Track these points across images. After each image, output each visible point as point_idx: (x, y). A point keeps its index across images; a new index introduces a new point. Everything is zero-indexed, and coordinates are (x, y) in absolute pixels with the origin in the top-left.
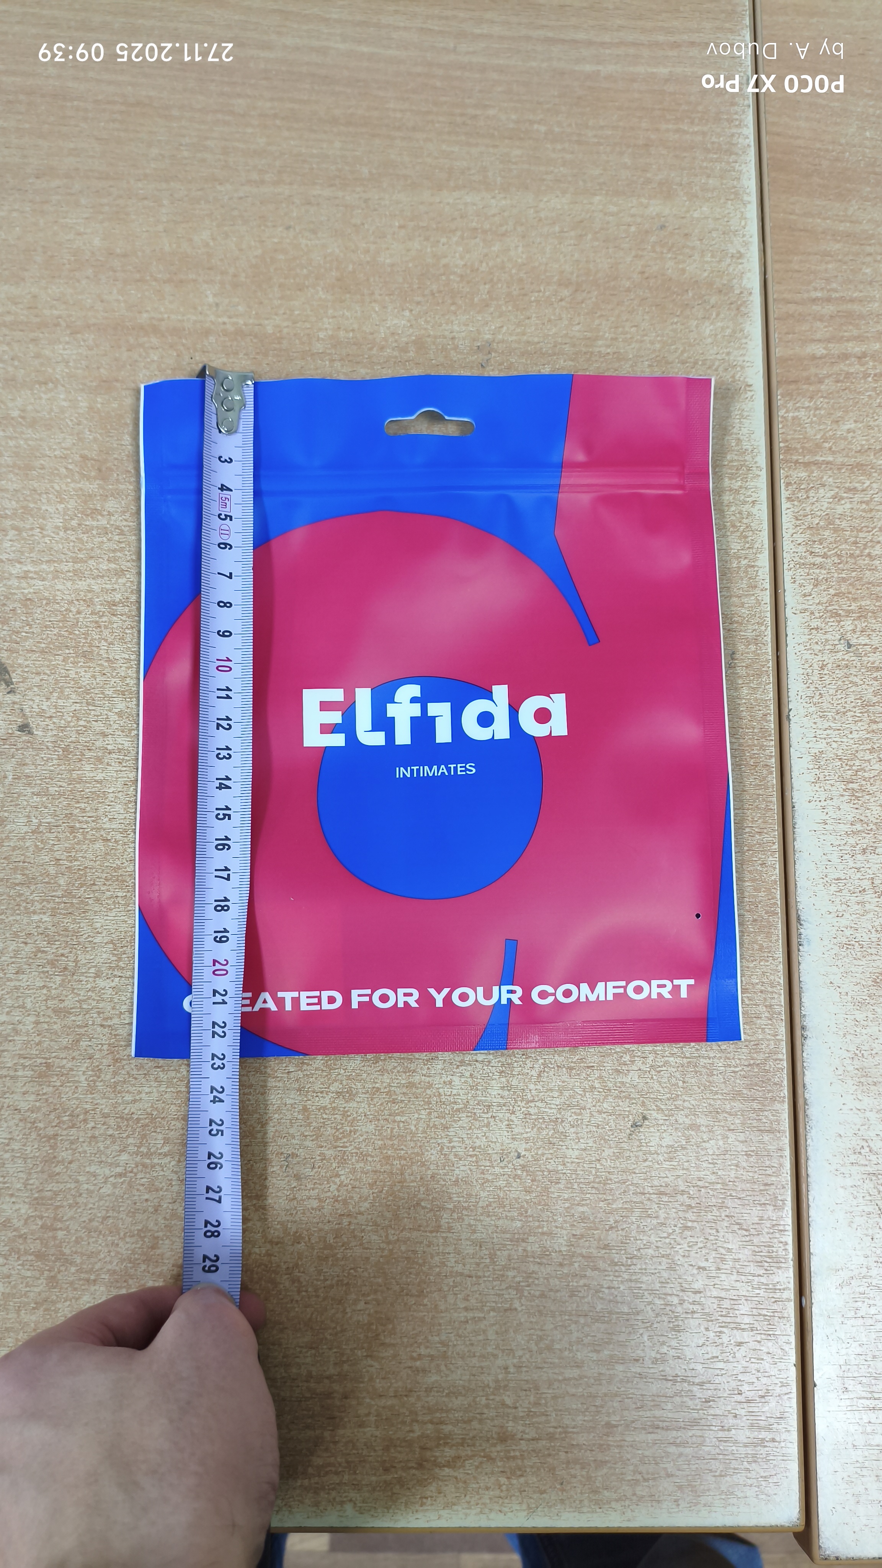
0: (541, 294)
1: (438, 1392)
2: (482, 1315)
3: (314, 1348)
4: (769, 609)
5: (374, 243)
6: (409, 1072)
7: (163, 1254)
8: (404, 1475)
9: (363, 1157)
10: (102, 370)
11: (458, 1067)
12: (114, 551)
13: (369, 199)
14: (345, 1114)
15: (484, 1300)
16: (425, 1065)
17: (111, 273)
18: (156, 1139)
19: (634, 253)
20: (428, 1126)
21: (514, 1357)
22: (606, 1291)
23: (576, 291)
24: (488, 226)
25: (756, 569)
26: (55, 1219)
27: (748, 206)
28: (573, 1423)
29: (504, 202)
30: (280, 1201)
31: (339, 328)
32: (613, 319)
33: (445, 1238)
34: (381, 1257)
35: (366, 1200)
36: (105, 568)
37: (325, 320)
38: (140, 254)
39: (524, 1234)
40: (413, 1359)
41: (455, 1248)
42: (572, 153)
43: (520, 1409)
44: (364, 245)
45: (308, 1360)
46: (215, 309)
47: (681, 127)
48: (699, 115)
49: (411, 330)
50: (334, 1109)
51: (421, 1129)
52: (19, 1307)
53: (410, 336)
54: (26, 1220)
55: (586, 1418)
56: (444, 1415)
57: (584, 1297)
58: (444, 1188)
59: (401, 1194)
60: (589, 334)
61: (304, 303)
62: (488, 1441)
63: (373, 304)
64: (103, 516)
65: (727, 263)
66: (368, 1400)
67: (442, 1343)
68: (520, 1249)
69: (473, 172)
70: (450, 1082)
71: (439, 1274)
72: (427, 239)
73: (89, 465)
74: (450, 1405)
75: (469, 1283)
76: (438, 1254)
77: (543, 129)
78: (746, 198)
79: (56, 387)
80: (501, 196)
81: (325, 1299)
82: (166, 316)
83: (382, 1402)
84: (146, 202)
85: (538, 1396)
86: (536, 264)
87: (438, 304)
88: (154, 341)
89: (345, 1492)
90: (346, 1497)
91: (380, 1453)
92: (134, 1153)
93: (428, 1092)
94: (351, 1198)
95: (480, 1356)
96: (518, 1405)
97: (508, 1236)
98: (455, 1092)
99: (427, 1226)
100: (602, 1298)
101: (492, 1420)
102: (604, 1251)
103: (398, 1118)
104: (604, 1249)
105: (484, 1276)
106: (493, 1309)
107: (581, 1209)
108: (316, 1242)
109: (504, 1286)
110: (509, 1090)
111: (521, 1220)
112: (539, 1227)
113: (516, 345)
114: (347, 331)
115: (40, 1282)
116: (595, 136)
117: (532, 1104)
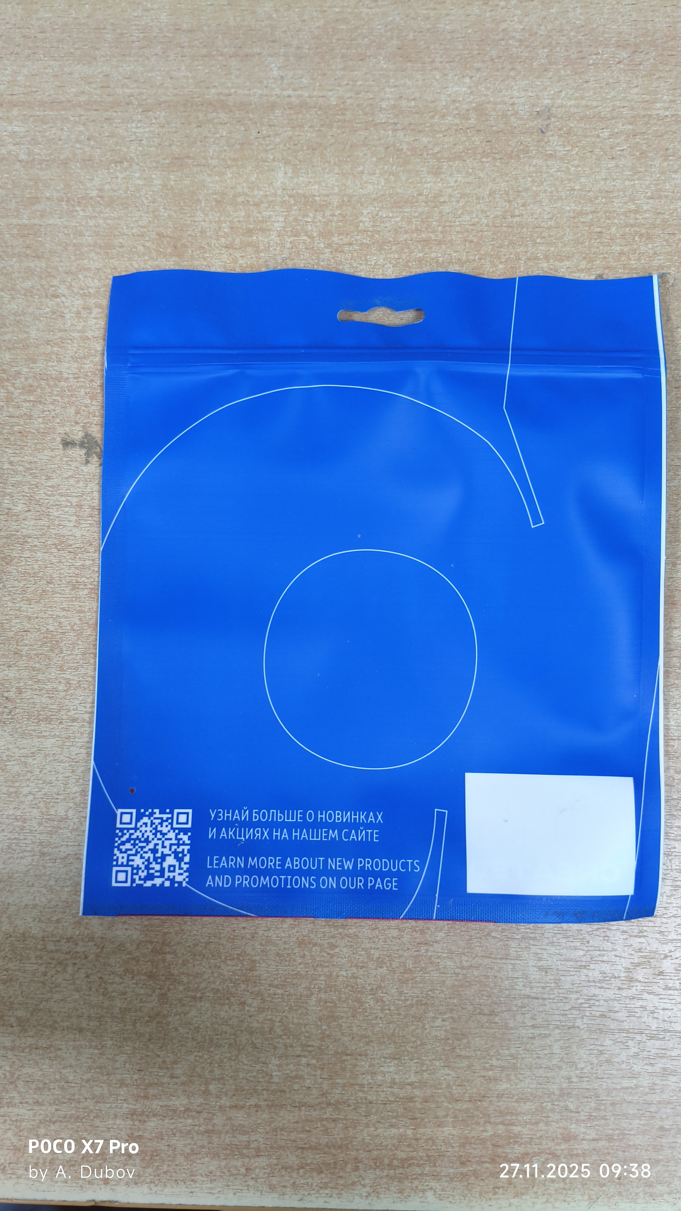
0: (599, 57)
1: (508, 1098)
3: (396, 1059)
7: (260, 976)
8: (479, 1168)
10: (173, 147)
17: (179, 49)
21: (576, 1068)
22: (661, 1012)
26: (163, 943)
28: (630, 1127)
37: (387, 89)
38: (206, 28)
43: (582, 1113)
45: (392, 1069)
46: (280, 82)
49: (472, 97)
52: (135, 1020)
53: (471, 102)
54: (138, 945)
55: (642, 1123)
56: (514, 1117)
60: (647, 97)
61: (366, 74)
62: (553, 1140)
63: (434, 72)
66: (445, 1104)
71: (508, 996)
73: (165, 243)
74: (519, 1109)
79: (131, 166)
81: (405, 1017)
82: (233, 90)
83: (459, 1106)
85: (598, 1102)
86: (595, 26)
87: (498, 70)
88: (223, 116)
89: (426, 1182)
90: (427, 1186)
91: (457, 1149)
96: (580, 1110)
100: (657, 1018)
101: (557, 1122)
104: (659, 975)
106: (558, 1027)
109: (567, 1007)
115: (152, 998)
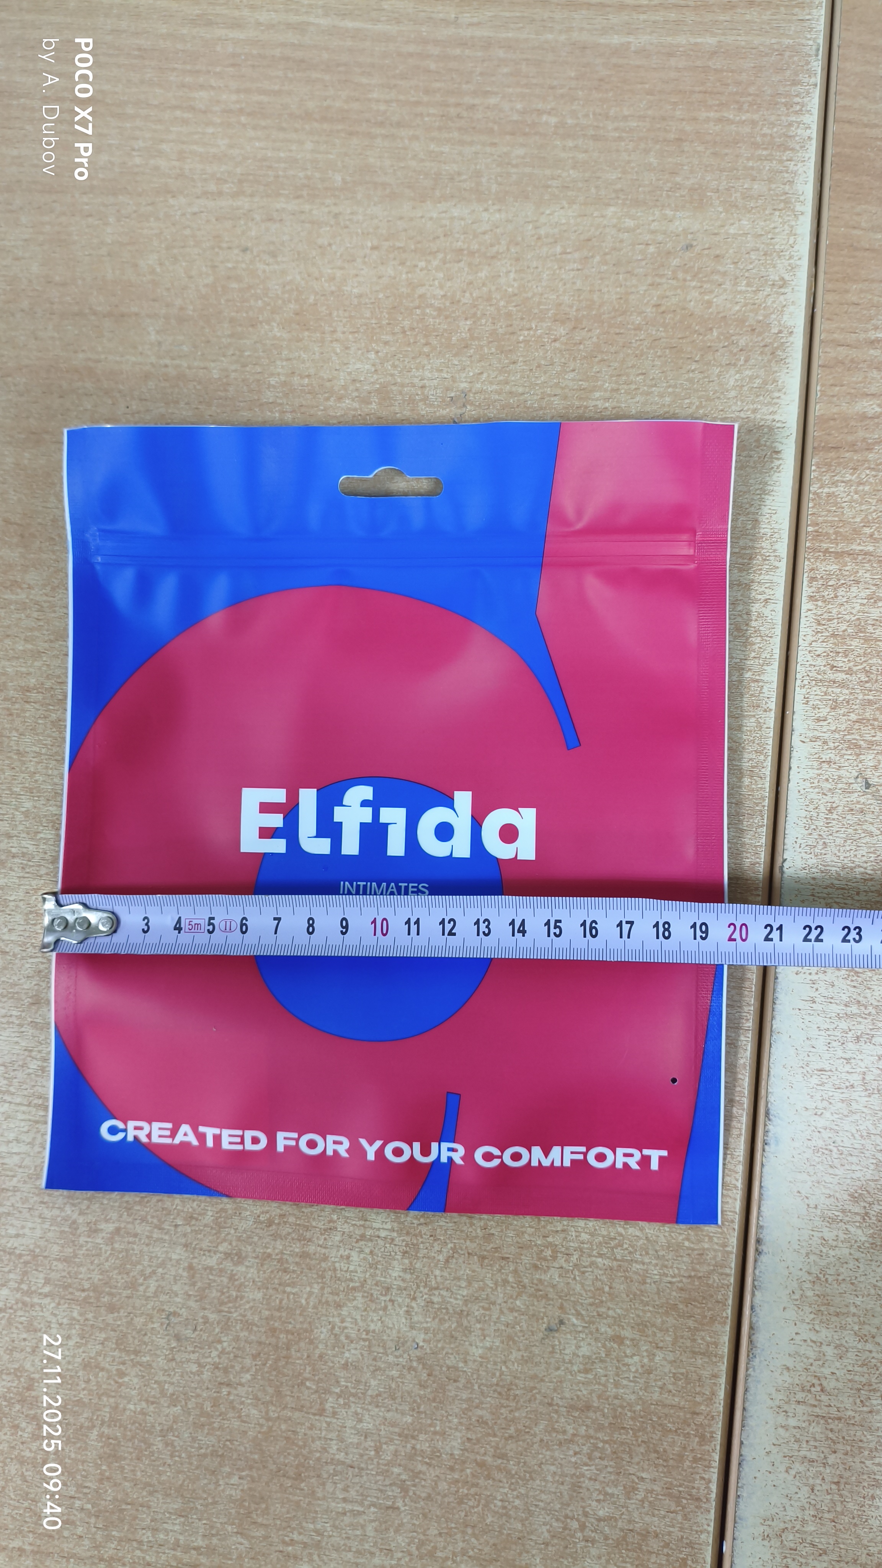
2: (362, 1509)
4: (771, 734)
5: (342, 268)
6: (304, 1240)
9: (248, 1325)
11: (357, 1242)
12: (31, 629)
13: (340, 213)
14: (232, 1278)
15: (365, 1493)
16: (321, 1234)
18: (37, 1278)
19: (650, 280)
20: (320, 1301)
23: (575, 328)
24: (476, 247)
25: (760, 684)
27: (801, 217)
29: (497, 216)
30: (159, 1359)
31: (293, 373)
32: (616, 364)
33: (328, 1424)
34: (259, 1432)
35: (248, 1371)
36: (21, 648)
39: (414, 1431)
40: (284, 1542)
41: (338, 1436)
42: (586, 151)
44: (329, 271)
47: (726, 114)
48: (750, 99)
50: (221, 1270)
51: (312, 1304)
57: (473, 1507)
58: (332, 1371)
59: (285, 1370)
64: (22, 589)
65: (766, 293)
67: (318, 1532)
68: (409, 1446)
69: (464, 177)
70: (348, 1257)
72: (402, 263)
75: (350, 1473)
76: (320, 1438)
77: (553, 120)
78: (799, 207)
80: (496, 207)
84: (90, 220)
92: (15, 1289)
93: (323, 1265)
94: (233, 1367)
95: (355, 1552)
97: (397, 1430)
98: (352, 1268)
99: (311, 1408)
102: (500, 1461)
103: (288, 1289)
105: (367, 1469)
107: (480, 1412)
108: (193, 1408)
110: (412, 1274)
111: (412, 1416)
112: (430, 1425)
113: (497, 397)
114: (302, 377)
116: (616, 129)
117: (436, 1292)
